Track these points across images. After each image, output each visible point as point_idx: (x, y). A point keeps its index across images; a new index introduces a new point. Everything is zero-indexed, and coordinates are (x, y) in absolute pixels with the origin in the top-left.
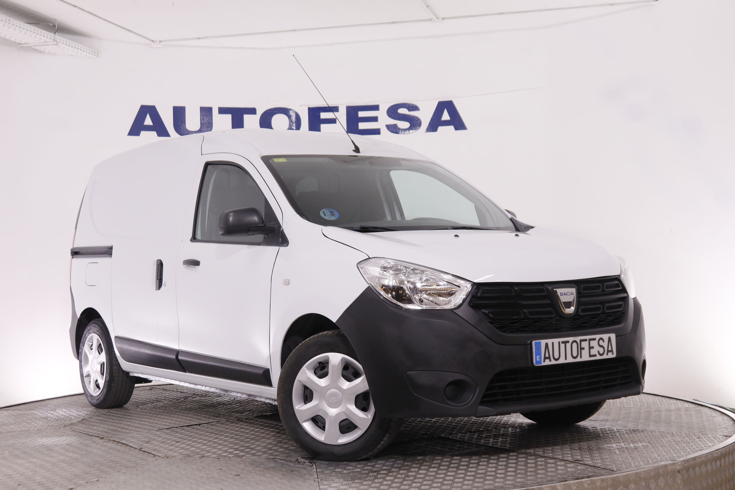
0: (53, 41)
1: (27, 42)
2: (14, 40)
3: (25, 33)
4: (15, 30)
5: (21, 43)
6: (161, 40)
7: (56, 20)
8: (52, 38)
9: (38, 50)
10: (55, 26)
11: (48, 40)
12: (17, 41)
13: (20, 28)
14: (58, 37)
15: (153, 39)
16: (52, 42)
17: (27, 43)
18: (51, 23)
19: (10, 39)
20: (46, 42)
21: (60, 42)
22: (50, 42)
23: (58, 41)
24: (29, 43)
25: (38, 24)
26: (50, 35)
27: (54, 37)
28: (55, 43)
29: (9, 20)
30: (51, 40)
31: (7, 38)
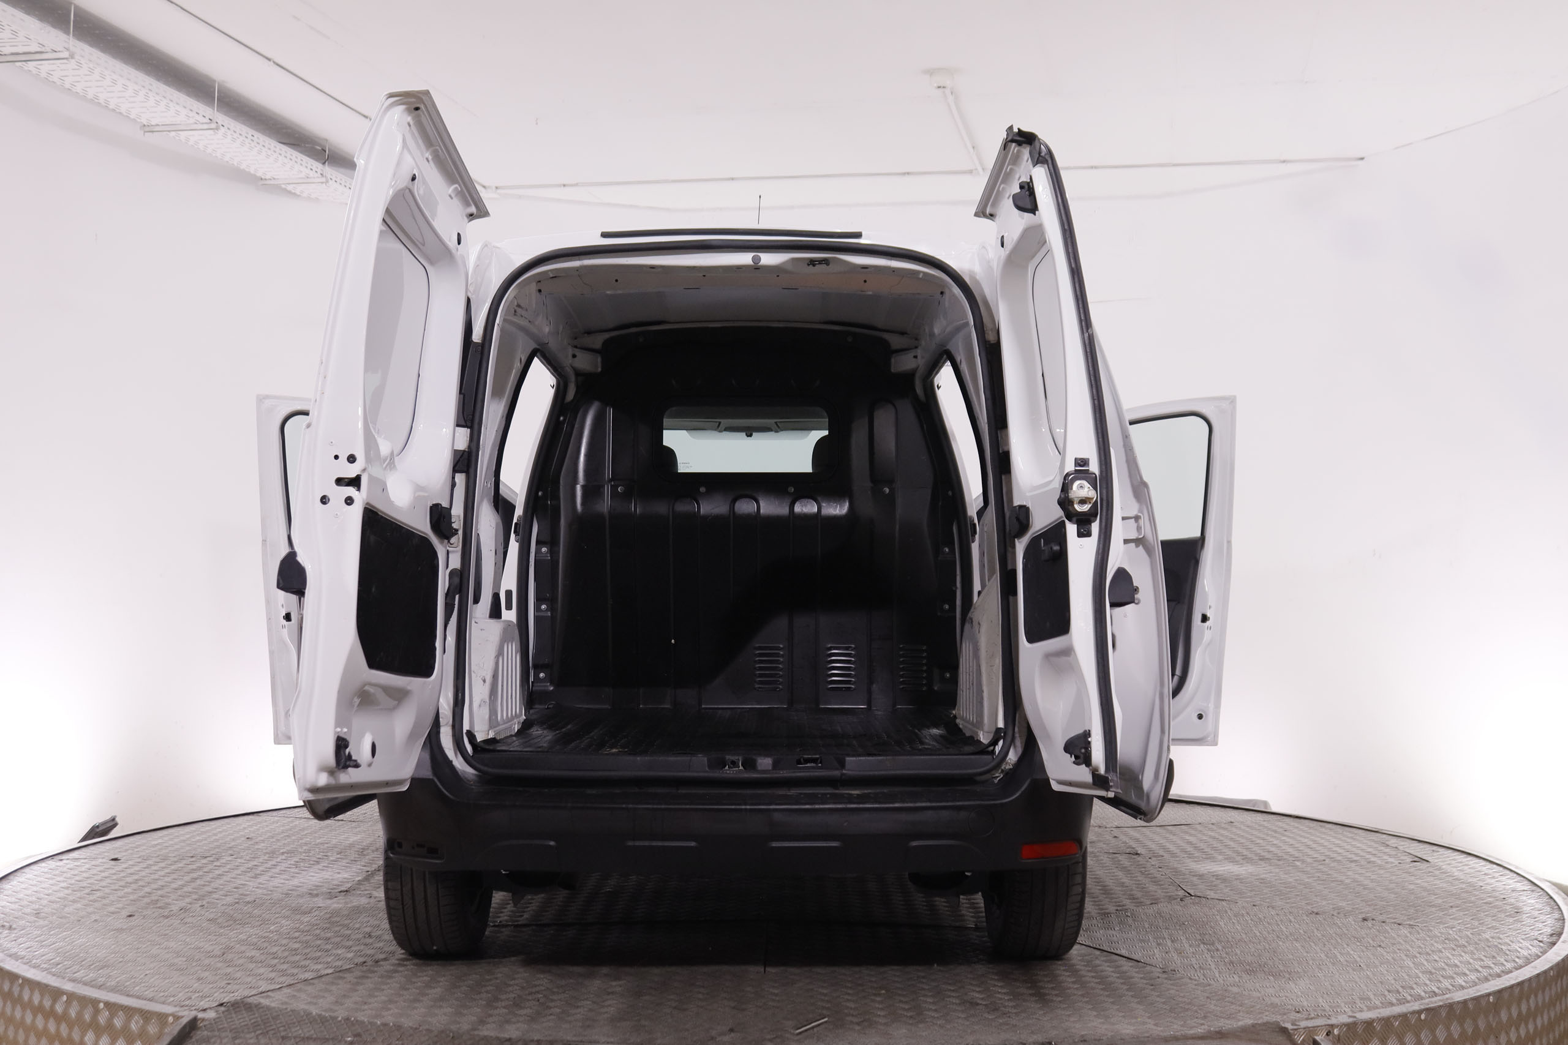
0: (320, 176)
1: (275, 177)
2: (252, 172)
3: (276, 160)
4: (259, 152)
5: (263, 177)
6: (497, 185)
7: (327, 140)
8: (319, 172)
9: (290, 192)
10: (325, 151)
11: (312, 174)
12: (259, 174)
13: (268, 151)
14: (328, 170)
15: (485, 184)
16: (318, 177)
17: (274, 179)
18: (318, 145)
19: (247, 170)
20: (308, 177)
21: (331, 179)
22: (314, 178)
23: (329, 176)
24: (278, 179)
25: (298, 145)
26: (317, 165)
27: (322, 170)
28: (324, 180)
29: (252, 136)
30: (316, 175)
31: (243, 167)
